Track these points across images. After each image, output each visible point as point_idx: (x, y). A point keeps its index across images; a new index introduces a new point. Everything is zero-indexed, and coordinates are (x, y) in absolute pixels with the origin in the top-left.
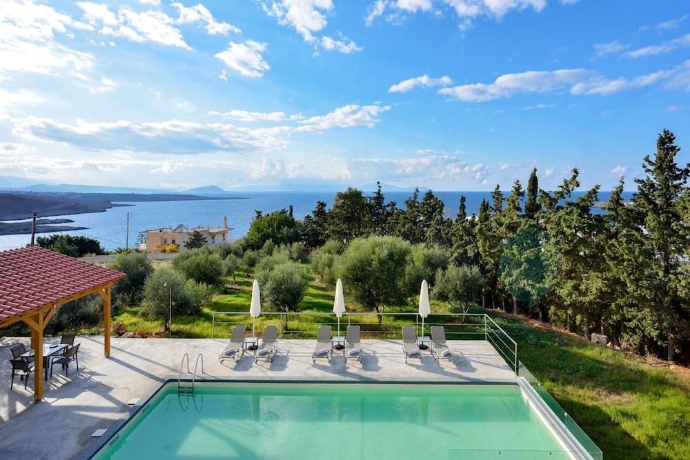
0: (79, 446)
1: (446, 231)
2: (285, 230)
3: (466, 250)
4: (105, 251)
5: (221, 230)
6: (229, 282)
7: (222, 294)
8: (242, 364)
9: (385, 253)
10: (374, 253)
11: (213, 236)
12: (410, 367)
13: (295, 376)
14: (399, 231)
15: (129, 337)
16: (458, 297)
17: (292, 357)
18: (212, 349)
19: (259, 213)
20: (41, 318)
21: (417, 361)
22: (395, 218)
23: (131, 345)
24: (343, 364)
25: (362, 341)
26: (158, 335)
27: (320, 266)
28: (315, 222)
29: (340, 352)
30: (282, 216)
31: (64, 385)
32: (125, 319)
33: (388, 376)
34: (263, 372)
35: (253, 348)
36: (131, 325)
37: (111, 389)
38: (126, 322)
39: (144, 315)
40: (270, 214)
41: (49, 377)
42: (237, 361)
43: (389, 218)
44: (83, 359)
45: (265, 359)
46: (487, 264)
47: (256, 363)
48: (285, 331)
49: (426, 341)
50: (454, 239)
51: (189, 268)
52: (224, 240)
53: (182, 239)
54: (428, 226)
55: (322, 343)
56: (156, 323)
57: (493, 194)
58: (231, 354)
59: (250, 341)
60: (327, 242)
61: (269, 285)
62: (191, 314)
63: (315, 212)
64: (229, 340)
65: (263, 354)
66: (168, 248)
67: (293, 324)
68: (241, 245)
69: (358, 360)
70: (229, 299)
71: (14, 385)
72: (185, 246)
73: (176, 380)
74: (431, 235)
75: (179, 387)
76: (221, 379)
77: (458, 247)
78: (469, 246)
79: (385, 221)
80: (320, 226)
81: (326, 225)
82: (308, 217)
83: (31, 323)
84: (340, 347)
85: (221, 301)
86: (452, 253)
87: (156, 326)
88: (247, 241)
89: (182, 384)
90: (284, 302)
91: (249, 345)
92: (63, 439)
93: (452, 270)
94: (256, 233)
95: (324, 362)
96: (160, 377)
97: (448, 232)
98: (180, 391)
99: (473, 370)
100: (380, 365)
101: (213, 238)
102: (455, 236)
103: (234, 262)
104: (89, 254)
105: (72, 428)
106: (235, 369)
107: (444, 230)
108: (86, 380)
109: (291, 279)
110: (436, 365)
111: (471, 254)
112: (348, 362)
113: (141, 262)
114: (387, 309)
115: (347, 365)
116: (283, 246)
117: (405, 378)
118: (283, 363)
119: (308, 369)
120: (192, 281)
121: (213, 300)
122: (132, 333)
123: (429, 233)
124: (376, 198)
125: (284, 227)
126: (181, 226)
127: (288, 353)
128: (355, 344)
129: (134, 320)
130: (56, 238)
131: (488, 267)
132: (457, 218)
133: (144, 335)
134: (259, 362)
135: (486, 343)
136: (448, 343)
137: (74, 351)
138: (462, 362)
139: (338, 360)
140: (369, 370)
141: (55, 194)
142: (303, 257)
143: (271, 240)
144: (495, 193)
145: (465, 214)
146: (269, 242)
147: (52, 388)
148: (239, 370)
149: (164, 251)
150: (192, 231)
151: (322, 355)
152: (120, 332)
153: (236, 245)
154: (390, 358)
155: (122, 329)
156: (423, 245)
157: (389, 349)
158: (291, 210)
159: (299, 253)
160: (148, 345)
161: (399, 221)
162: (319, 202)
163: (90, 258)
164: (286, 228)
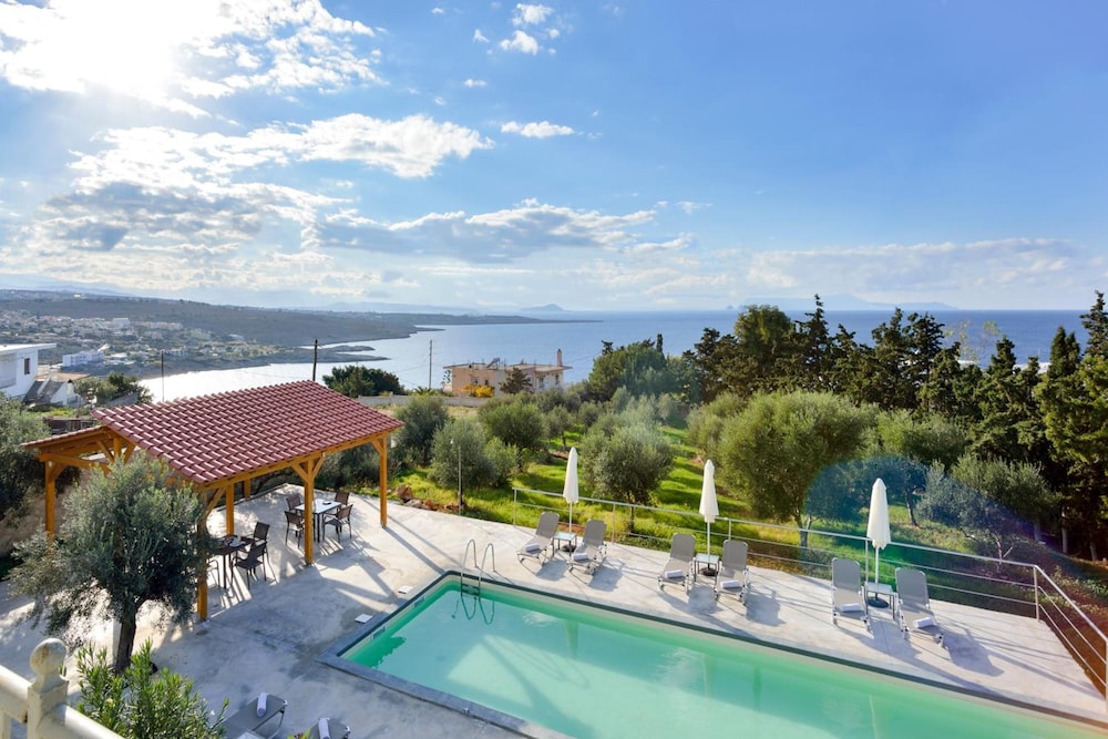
0: (341, 629)
1: (966, 390)
2: (649, 373)
3: (1015, 432)
4: (406, 389)
5: (553, 368)
6: (555, 447)
7: (544, 464)
8: (549, 569)
9: (808, 425)
10: (787, 422)
11: (541, 376)
12: (842, 634)
13: (628, 603)
14: (859, 384)
15: (414, 506)
16: (981, 520)
17: (628, 575)
18: (511, 541)
19: (608, 345)
20: (310, 466)
21: (859, 627)
22: (850, 360)
23: (413, 516)
24: (713, 600)
25: (751, 568)
26: (451, 509)
27: (702, 436)
28: (699, 363)
29: (709, 581)
30: (645, 350)
31: (335, 552)
32: (413, 482)
33: (791, 638)
34: (579, 587)
35: (570, 549)
36: (420, 490)
37: (382, 569)
38: (413, 487)
39: (434, 479)
40: (626, 346)
41: (321, 538)
42: (544, 564)
43: (839, 361)
44: (358, 526)
45: (585, 569)
46: (1072, 463)
47: (571, 571)
48: (629, 533)
49: (885, 593)
50: (983, 405)
51: (496, 421)
52: (557, 383)
53: (498, 380)
54: (925, 379)
55: (678, 561)
56: (449, 493)
57: (1087, 320)
58: (534, 551)
59: (565, 537)
60: (718, 397)
61: (603, 456)
62: (494, 487)
63: (700, 345)
64: (535, 530)
65: (581, 561)
66: (479, 391)
67: (644, 523)
68: (579, 393)
69: (740, 601)
70: (553, 472)
71: (289, 542)
72: (502, 389)
73: (459, 574)
74: (929, 396)
75: (462, 584)
76: (517, 584)
77: (992, 424)
78: (1021, 423)
79: (830, 366)
80: (709, 368)
81: (719, 368)
82: (688, 354)
83: (300, 471)
84: (710, 573)
85: (540, 473)
86: (978, 434)
87: (447, 497)
88: (588, 387)
89: (465, 580)
90: (628, 487)
91: (563, 544)
92: (327, 615)
93: (967, 465)
94: (603, 376)
95: (679, 592)
96: (440, 566)
97: (971, 392)
98: (463, 589)
99: (994, 671)
100: (781, 616)
101: (542, 380)
102: (987, 400)
103: (563, 418)
104: (386, 393)
105: (338, 606)
106: (539, 574)
107: (961, 388)
108: (358, 551)
109: (639, 452)
110: (902, 641)
111: (1025, 438)
112: (722, 599)
113: (435, 408)
114: (817, 522)
115: (718, 605)
116: (643, 398)
117: (828, 650)
118: (611, 579)
119: (651, 596)
120: (496, 441)
121: (530, 471)
122: (418, 502)
123: (924, 391)
124: (811, 325)
125: (647, 368)
126: (497, 360)
127: (621, 567)
128: (737, 573)
129: (425, 484)
130: (351, 370)
131: (1071, 470)
132: (993, 365)
133: (433, 507)
134: (574, 571)
135: (1035, 622)
136: (937, 606)
137: (346, 512)
138: (967, 650)
139: (704, 593)
140: (758, 621)
141: (355, 313)
142: (677, 419)
143: (625, 387)
144: (1093, 316)
145: (1012, 359)
146: (620, 391)
147: (323, 553)
148: (544, 578)
149: (474, 395)
150: (512, 369)
151: (675, 579)
152: (405, 498)
153: (572, 393)
154: (803, 609)
155: (408, 495)
156: (905, 413)
157: (804, 592)
158: (660, 342)
159: (672, 411)
160: (431, 520)
161: (860, 367)
162: (706, 330)
163: (386, 397)
164: (651, 369)
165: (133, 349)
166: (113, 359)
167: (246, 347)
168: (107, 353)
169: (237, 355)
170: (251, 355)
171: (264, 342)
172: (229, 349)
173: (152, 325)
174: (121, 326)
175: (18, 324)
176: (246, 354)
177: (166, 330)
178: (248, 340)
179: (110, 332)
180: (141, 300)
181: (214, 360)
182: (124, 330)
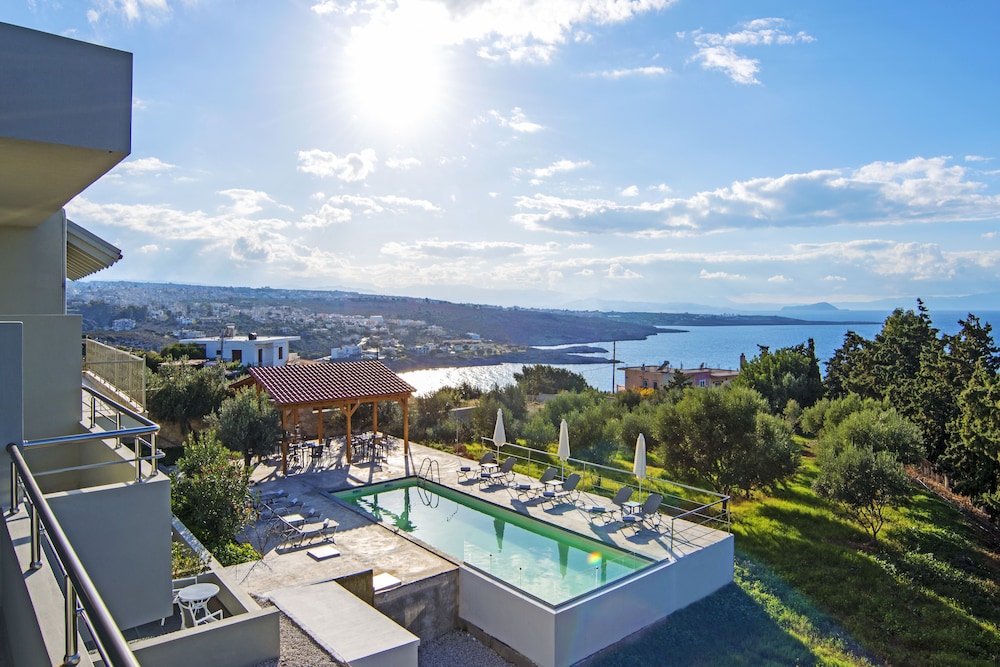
5: (735, 374)
19: (765, 349)
58: (466, 470)
106: (461, 483)
126: (666, 363)
165: (384, 345)
166: (368, 353)
167: (482, 346)
168: (365, 347)
169: (473, 354)
170: (486, 354)
171: (499, 341)
172: (466, 348)
173: (401, 322)
174: (376, 323)
175: (302, 320)
176: (480, 352)
177: (414, 328)
178: (485, 337)
179: (367, 328)
180: (393, 298)
181: (452, 357)
182: (378, 327)
